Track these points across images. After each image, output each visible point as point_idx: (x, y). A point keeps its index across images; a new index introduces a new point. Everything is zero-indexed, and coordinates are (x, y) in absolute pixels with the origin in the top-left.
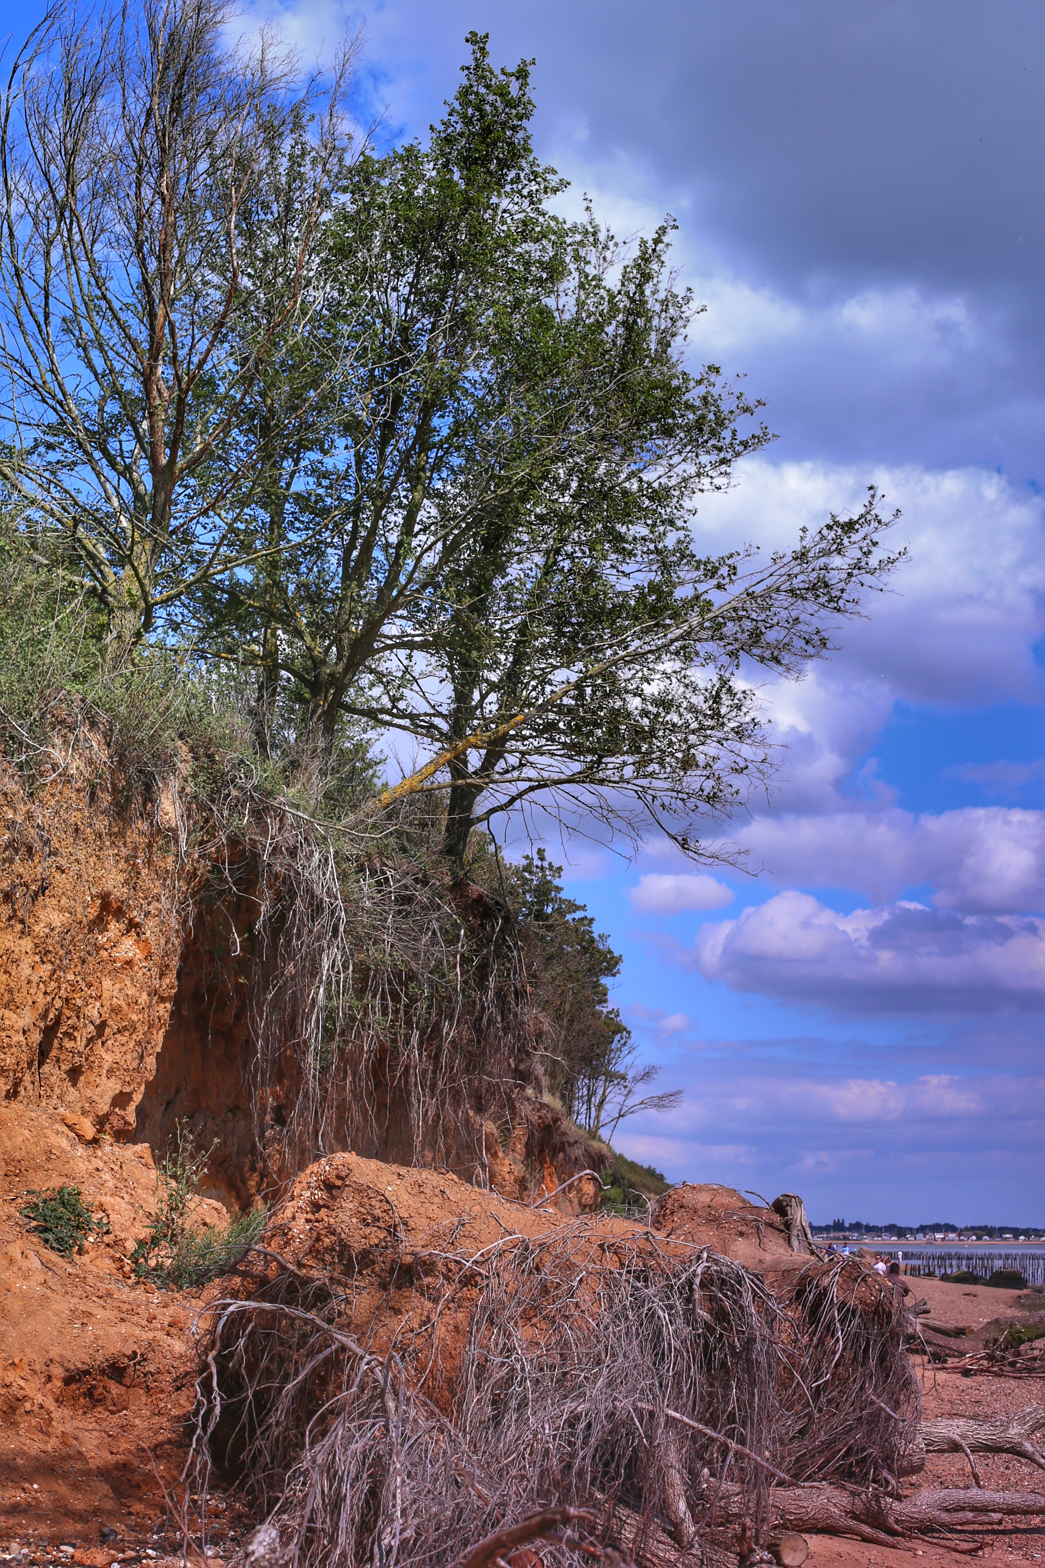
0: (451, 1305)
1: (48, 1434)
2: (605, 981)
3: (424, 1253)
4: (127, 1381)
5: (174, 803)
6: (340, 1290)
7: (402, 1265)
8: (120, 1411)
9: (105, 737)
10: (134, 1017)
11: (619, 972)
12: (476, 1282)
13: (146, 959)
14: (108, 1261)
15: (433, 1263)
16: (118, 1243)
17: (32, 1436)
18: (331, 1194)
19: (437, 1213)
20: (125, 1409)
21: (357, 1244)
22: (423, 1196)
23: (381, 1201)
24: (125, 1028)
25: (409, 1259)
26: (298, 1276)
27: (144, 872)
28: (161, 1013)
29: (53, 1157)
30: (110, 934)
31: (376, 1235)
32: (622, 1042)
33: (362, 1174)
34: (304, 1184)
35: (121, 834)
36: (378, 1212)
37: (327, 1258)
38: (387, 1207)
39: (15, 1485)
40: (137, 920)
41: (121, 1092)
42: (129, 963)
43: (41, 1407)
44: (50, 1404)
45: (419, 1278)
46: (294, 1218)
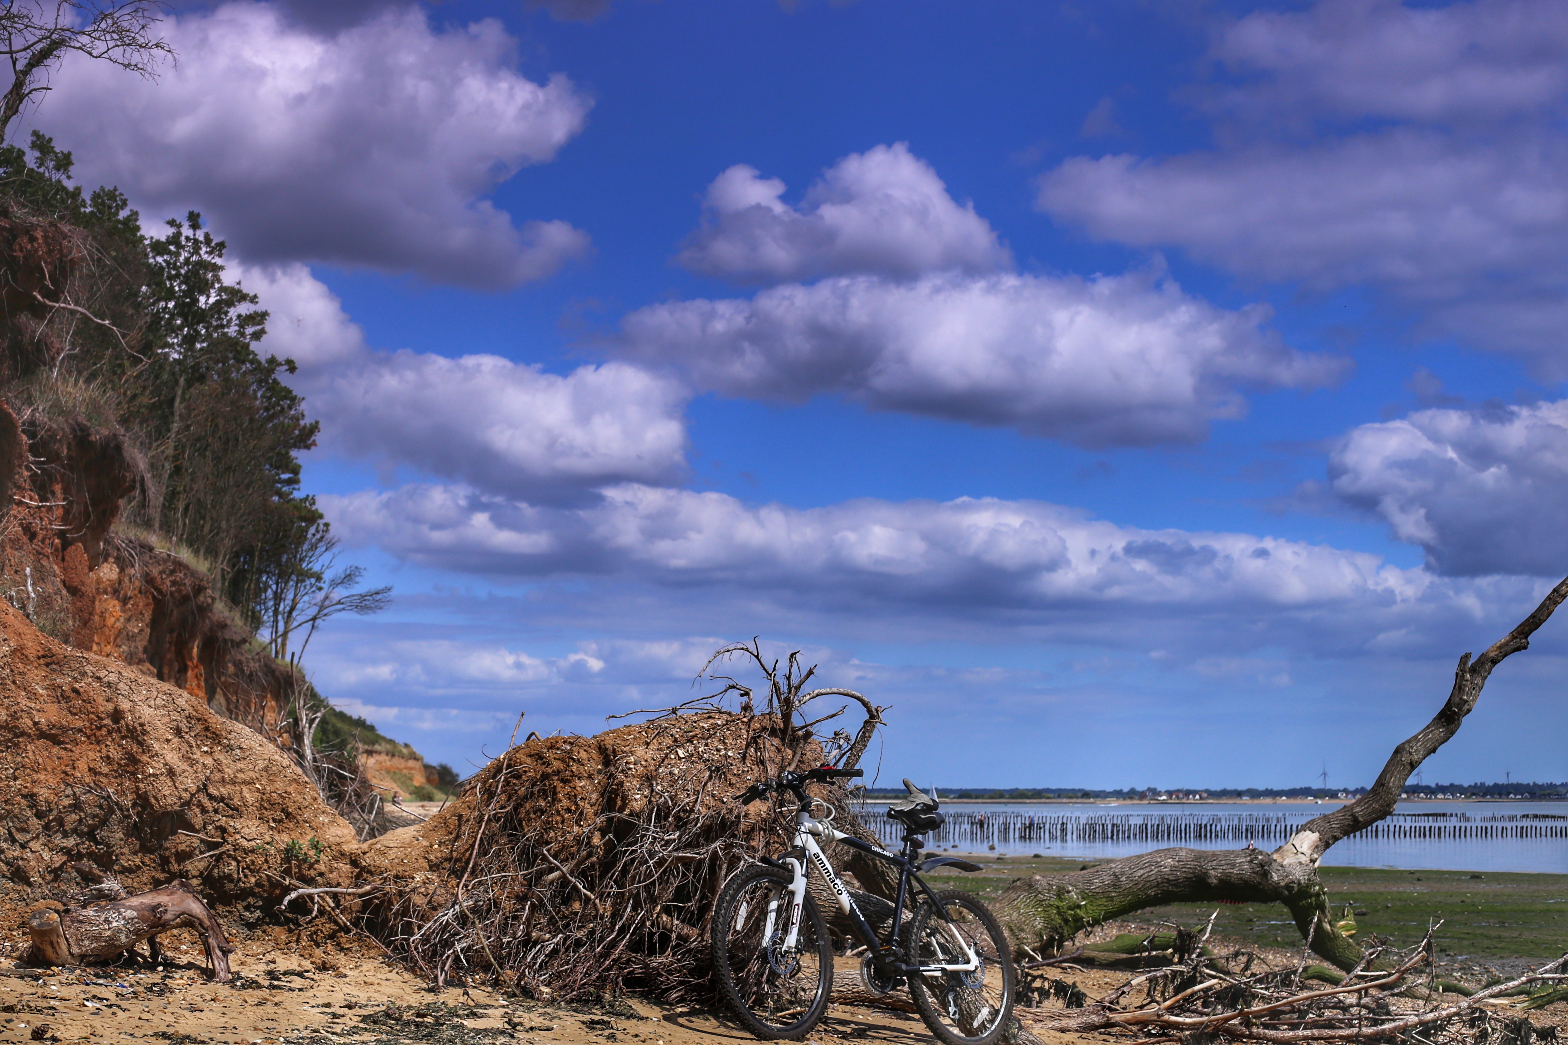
2: (298, 455)
11: (314, 443)
32: (318, 536)
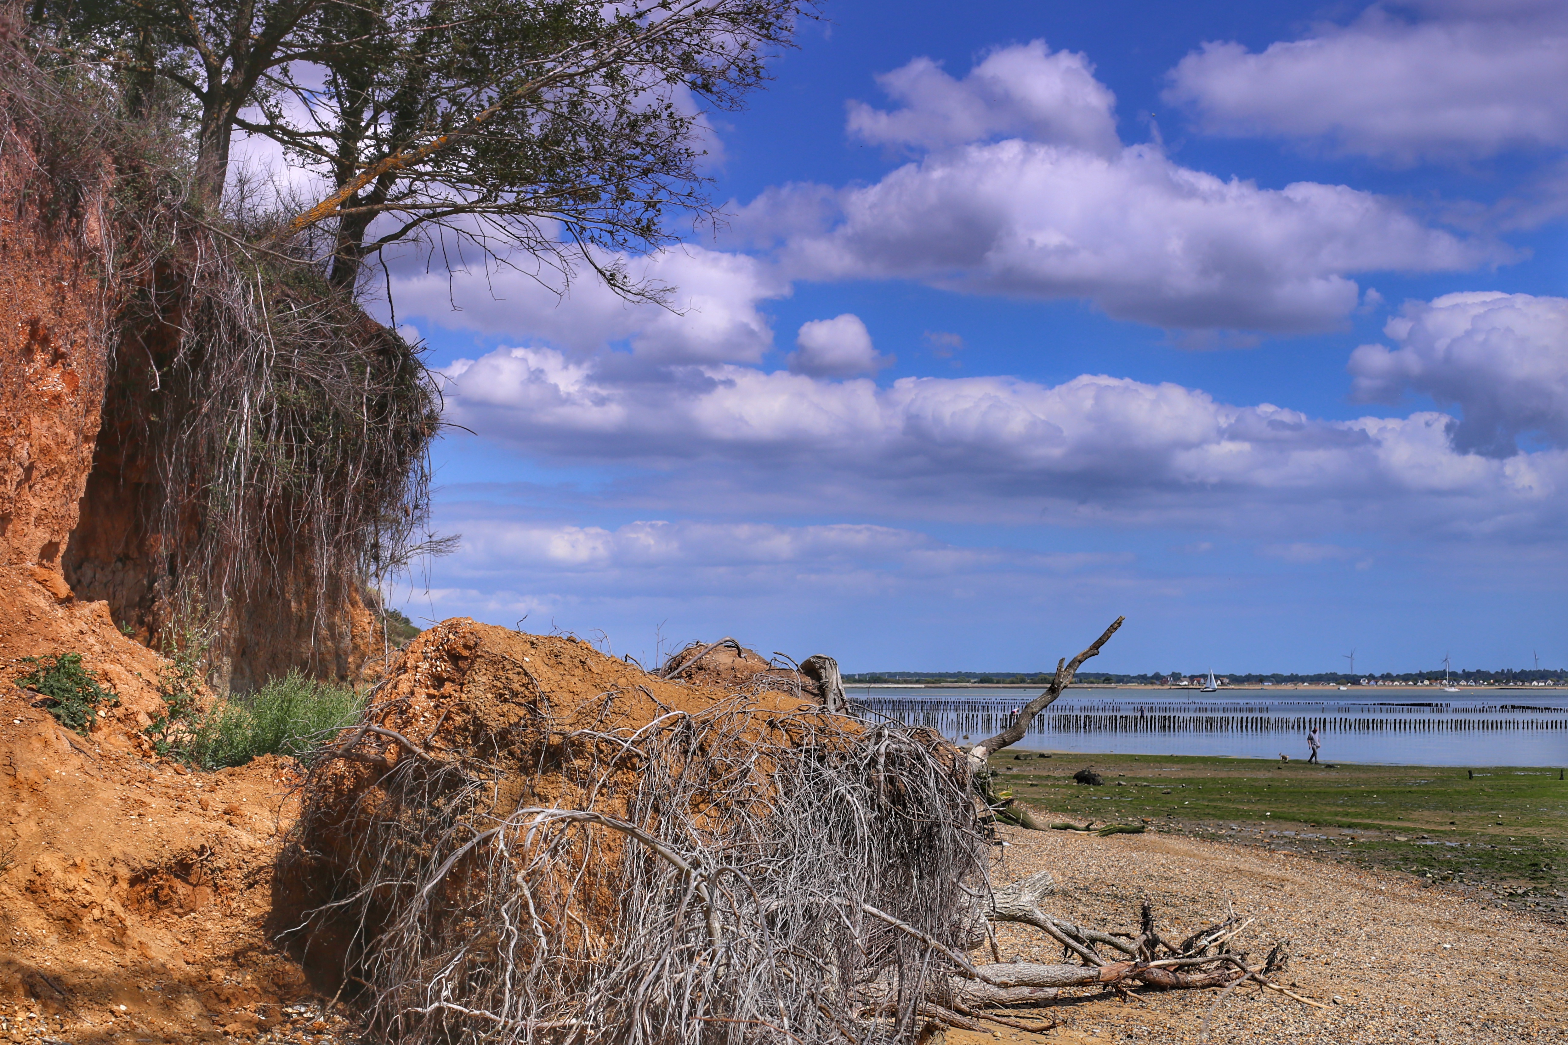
0: (604, 791)
1: (122, 945)
3: (574, 734)
4: (193, 879)
5: (99, 220)
6: (473, 774)
7: (549, 746)
8: (186, 914)
9: (33, 142)
10: (63, 458)
12: (634, 765)
13: (73, 393)
14: (122, 738)
15: (582, 744)
16: (129, 717)
17: (106, 949)
18: (457, 665)
19: (580, 687)
20: (193, 910)
21: (494, 724)
22: (561, 667)
23: (519, 673)
24: (54, 471)
25: (556, 740)
26: (427, 760)
27: (69, 296)
28: (85, 454)
29: (34, 618)
30: (37, 365)
31: (516, 713)
33: (493, 643)
34: (419, 654)
35: (48, 252)
36: (516, 686)
37: (459, 738)
38: (525, 680)
39: (101, 1008)
40: (63, 350)
41: (50, 542)
42: (57, 398)
43: (112, 913)
44: (119, 910)
45: (568, 760)
46: (412, 693)
